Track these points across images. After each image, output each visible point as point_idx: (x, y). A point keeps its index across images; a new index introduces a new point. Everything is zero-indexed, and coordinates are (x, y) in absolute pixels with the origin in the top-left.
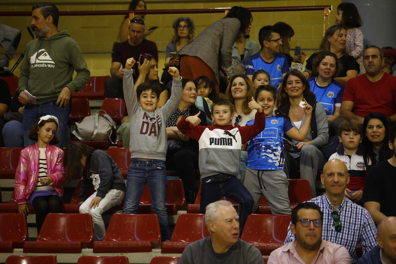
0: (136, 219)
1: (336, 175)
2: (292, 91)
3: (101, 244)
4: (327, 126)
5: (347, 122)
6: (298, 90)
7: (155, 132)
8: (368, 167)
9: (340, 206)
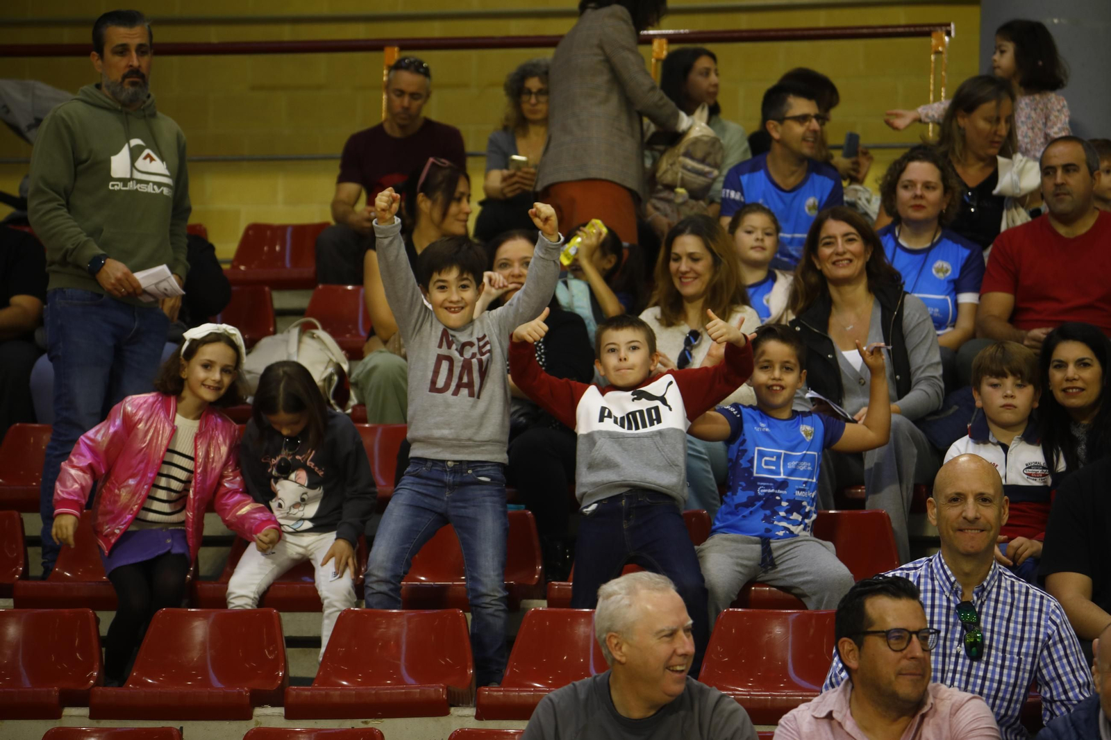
0: (405, 623)
1: (971, 500)
2: (834, 263)
3: (306, 693)
4: (936, 357)
5: (997, 351)
6: (851, 261)
7: (470, 385)
8: (1057, 477)
9: (980, 588)
